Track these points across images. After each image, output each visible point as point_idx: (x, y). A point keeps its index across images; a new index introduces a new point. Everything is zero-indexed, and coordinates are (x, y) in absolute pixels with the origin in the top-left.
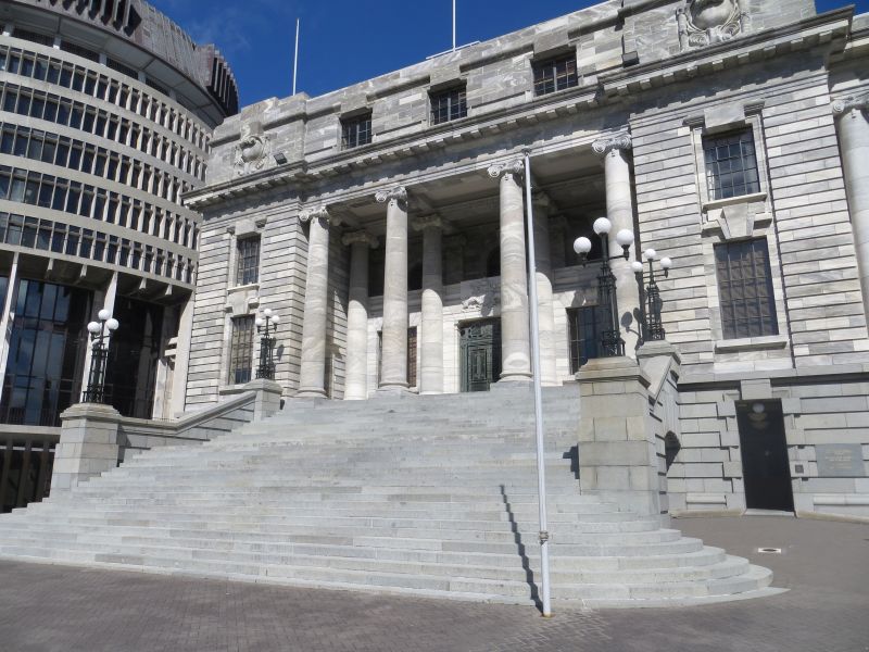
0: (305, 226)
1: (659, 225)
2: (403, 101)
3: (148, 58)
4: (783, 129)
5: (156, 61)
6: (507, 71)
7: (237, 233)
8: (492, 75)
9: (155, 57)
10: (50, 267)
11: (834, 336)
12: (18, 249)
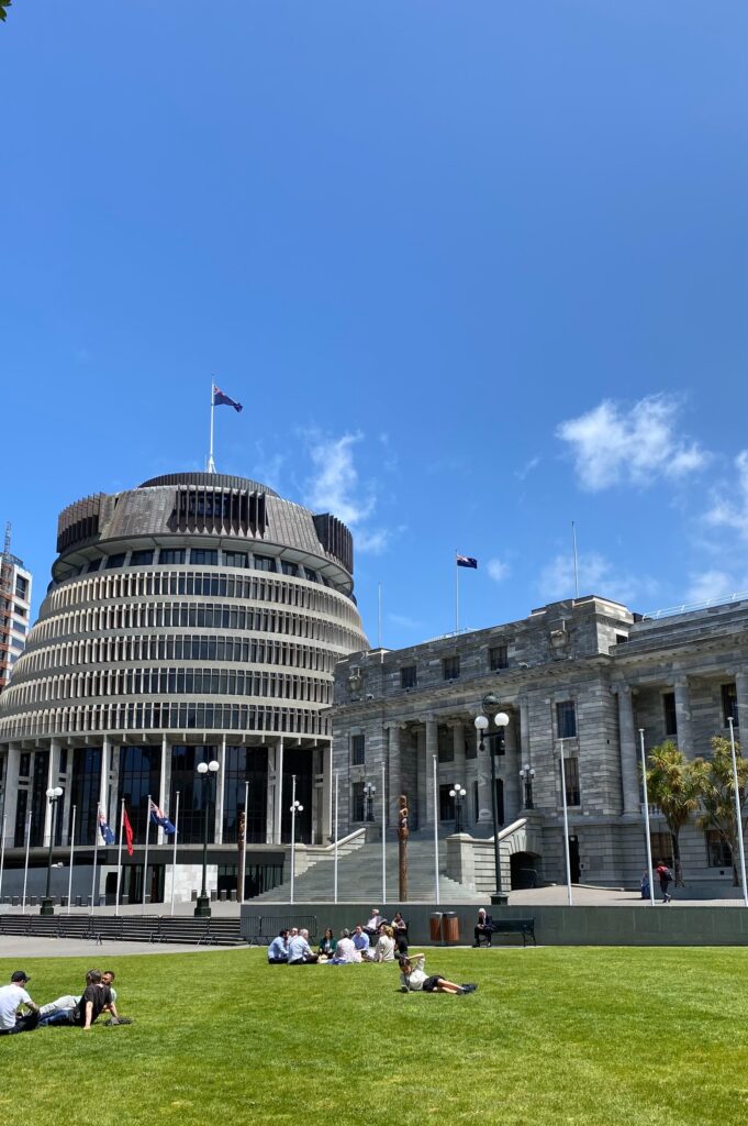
0: (387, 731)
1: (538, 748)
2: (431, 663)
4: (584, 706)
6: (477, 654)
7: (352, 734)
8: (471, 655)
9: (286, 548)
10: (244, 740)
11: (597, 808)
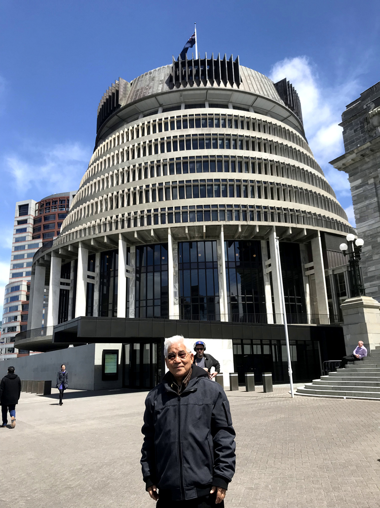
3: (254, 98)
5: (259, 99)
9: (258, 96)
10: (240, 230)
12: (222, 223)
